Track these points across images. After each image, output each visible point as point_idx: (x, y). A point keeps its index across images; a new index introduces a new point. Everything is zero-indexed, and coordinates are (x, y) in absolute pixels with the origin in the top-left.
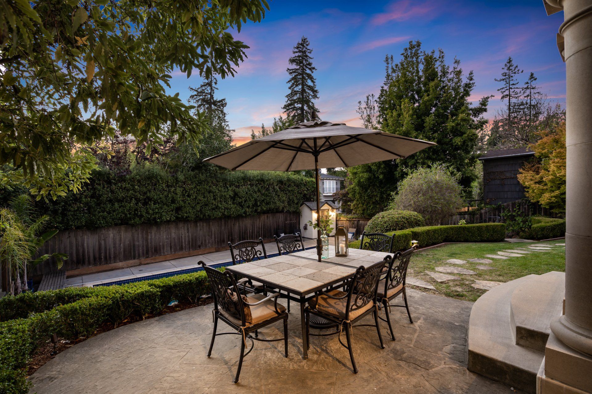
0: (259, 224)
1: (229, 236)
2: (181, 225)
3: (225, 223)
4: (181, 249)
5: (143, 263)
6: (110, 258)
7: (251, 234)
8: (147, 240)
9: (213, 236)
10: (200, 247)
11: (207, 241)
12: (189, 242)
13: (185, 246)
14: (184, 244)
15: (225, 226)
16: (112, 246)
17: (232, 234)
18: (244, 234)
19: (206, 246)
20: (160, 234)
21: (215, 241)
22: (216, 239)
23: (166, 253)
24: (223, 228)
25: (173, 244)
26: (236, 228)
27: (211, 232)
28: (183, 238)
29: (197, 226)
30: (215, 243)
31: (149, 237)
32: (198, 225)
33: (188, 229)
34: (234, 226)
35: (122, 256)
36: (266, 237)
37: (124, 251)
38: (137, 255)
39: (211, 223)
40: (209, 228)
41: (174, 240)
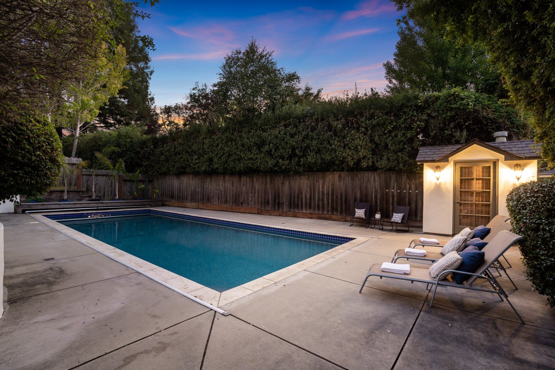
0: (323, 187)
1: (275, 198)
2: (227, 178)
3: (271, 181)
4: (226, 202)
5: (200, 207)
6: (184, 198)
7: (308, 201)
8: (203, 189)
9: (256, 195)
10: (242, 204)
11: (250, 199)
12: (233, 196)
13: (229, 200)
14: (228, 197)
15: (271, 184)
16: (185, 189)
17: (279, 197)
18: (296, 199)
19: (248, 204)
20: (212, 185)
21: (258, 200)
22: (260, 199)
23: (215, 203)
24: (268, 186)
25: (220, 196)
26: (286, 188)
27: (255, 189)
28: (229, 191)
29: (240, 180)
30: (258, 203)
31: (205, 186)
32: (242, 179)
33: (233, 183)
34: (283, 185)
35: (189, 198)
36: (337, 210)
37: (191, 195)
38: (197, 199)
39: (255, 179)
40: (253, 184)
41: (221, 192)
